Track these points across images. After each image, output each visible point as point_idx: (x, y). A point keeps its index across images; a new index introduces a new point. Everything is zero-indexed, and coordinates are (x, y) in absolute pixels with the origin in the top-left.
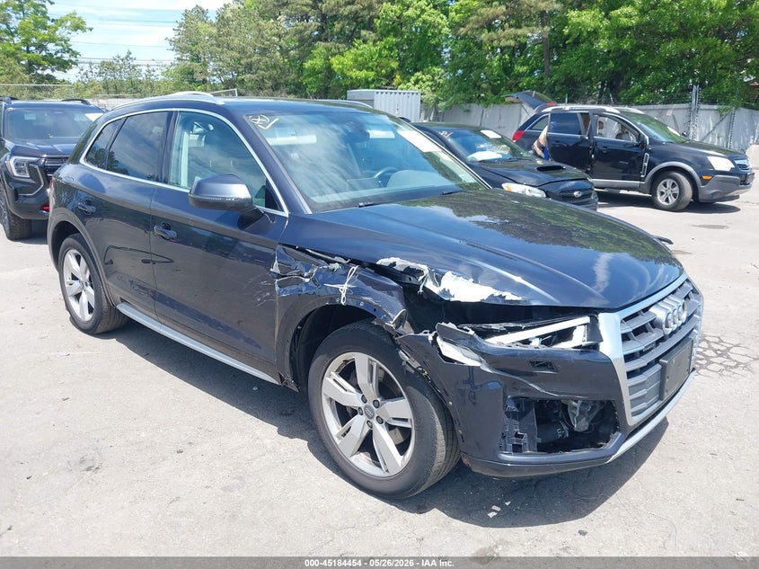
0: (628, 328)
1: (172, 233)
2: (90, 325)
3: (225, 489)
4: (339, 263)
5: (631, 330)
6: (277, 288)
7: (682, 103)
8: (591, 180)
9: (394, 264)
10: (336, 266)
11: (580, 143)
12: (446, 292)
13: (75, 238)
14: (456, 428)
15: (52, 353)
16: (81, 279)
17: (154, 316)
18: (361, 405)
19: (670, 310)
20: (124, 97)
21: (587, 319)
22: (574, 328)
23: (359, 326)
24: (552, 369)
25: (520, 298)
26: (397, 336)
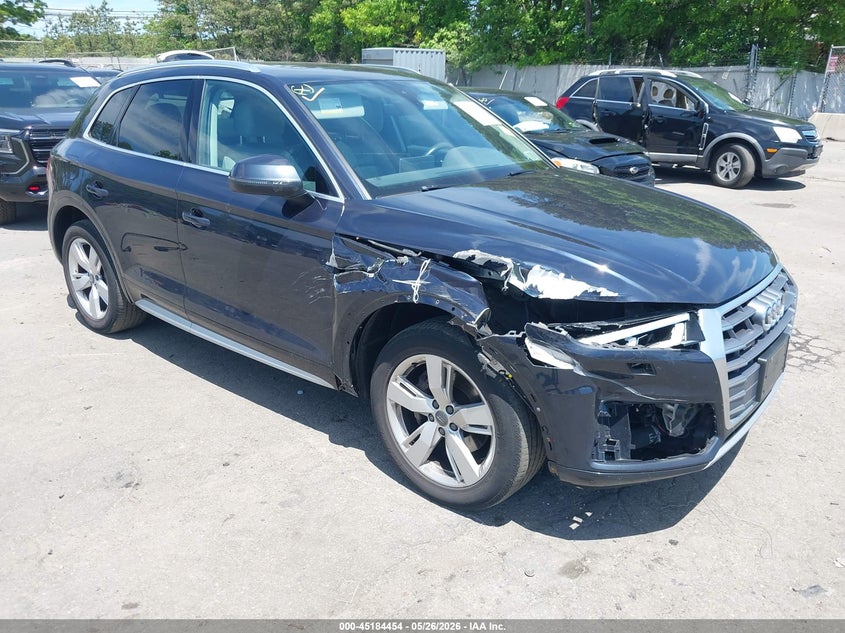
0: (730, 325)
1: (205, 221)
2: (103, 323)
3: (282, 504)
4: (408, 256)
5: (732, 327)
6: (336, 284)
7: (740, 64)
8: (647, 153)
9: (473, 257)
10: (405, 259)
11: (631, 111)
12: (533, 288)
13: (82, 226)
14: (544, 434)
15: (64, 356)
16: (91, 272)
17: (184, 314)
18: (432, 411)
19: (770, 304)
20: (100, 56)
21: (686, 316)
22: (672, 326)
23: (431, 326)
24: (650, 371)
25: (616, 295)
26: (478, 337)
